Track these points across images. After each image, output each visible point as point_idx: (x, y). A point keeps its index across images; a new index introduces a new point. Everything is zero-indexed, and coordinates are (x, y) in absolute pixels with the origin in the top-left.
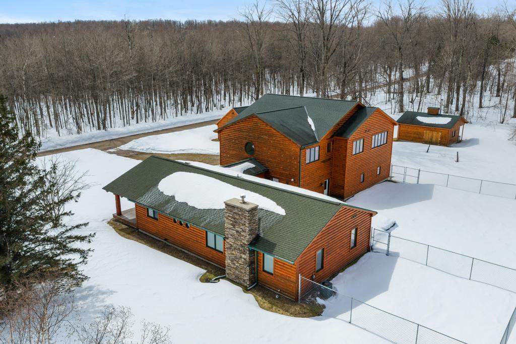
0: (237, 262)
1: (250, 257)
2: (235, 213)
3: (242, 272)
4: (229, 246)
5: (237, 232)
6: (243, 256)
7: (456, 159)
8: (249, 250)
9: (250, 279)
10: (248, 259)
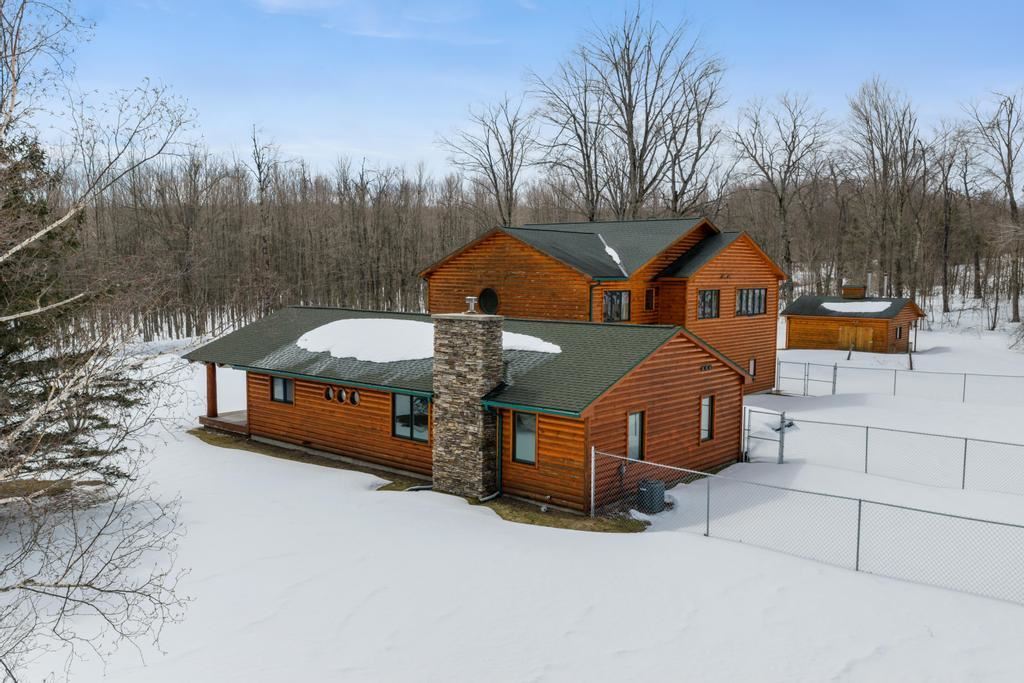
0: (458, 446)
1: (485, 428)
2: (455, 334)
3: (467, 468)
4: (441, 412)
5: (459, 375)
6: (471, 428)
7: (908, 366)
8: (485, 413)
9: (485, 481)
10: (480, 435)
